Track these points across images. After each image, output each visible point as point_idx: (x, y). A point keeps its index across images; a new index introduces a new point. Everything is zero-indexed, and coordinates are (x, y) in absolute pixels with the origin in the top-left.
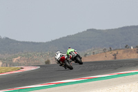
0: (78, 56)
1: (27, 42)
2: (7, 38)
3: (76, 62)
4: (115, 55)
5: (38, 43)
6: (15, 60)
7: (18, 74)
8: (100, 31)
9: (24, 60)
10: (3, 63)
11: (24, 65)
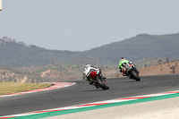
0: (134, 69)
1: (59, 51)
2: (34, 46)
3: (131, 78)
4: (173, 68)
5: (73, 53)
6: (43, 74)
7: (48, 93)
8: (154, 37)
9: (55, 74)
10: (29, 78)
11: (55, 81)
